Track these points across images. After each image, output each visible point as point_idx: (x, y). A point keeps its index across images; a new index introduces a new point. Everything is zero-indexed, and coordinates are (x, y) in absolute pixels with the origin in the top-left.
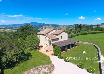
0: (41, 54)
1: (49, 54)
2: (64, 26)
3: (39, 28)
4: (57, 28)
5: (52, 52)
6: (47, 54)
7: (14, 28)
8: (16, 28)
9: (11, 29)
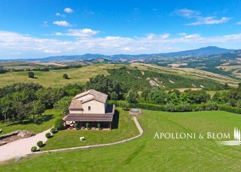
3: (223, 63)
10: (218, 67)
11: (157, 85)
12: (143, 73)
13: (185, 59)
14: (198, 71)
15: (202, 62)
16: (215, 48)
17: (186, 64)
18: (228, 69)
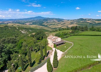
0: (49, 47)
1: (52, 47)
2: (68, 20)
3: (44, 22)
4: (61, 22)
5: (53, 46)
6: (51, 47)
7: (21, 22)
8: (22, 22)
9: (18, 23)
10: (43, 24)
11: (25, 33)
12: (17, 28)
13: (31, 21)
14: (37, 26)
15: (37, 22)
16: (40, 17)
17: (32, 23)
18: (46, 24)
